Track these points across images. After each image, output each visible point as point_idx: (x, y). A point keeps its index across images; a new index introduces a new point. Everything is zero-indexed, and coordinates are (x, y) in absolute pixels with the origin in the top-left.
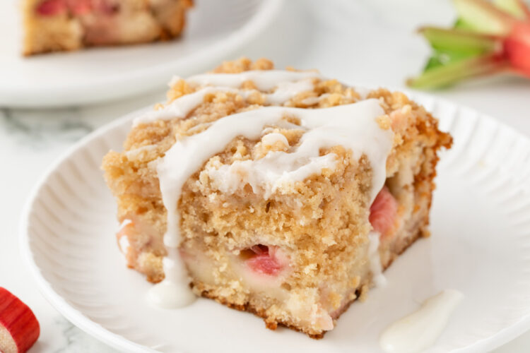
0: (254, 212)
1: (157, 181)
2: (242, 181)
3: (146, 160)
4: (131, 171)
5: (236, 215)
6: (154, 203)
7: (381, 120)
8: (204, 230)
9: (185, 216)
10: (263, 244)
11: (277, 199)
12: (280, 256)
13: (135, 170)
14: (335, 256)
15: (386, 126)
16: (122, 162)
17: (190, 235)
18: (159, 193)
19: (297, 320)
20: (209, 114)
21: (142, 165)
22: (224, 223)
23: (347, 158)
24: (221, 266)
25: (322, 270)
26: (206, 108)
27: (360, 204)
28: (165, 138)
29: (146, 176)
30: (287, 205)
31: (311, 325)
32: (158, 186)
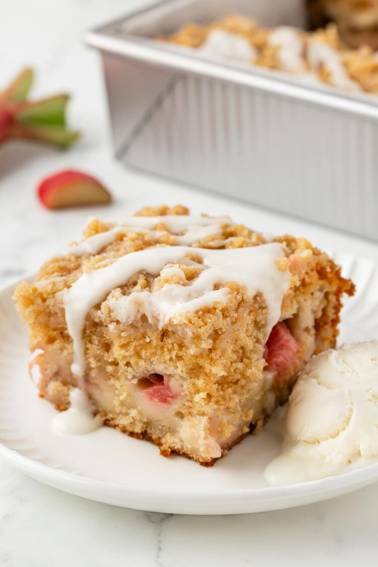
0: (150, 342)
1: (63, 310)
2: (139, 311)
3: (54, 290)
4: (39, 301)
5: (134, 344)
6: (62, 333)
7: (279, 262)
8: (106, 359)
9: (89, 346)
10: (158, 373)
11: (170, 329)
12: (173, 384)
13: (44, 300)
14: (227, 388)
15: (283, 268)
16: (31, 292)
17: (93, 364)
18: (65, 323)
19: (188, 447)
20: (118, 250)
21: (50, 296)
22: (123, 352)
23: (240, 294)
24: (121, 395)
25: (213, 400)
26: (116, 245)
27: (255, 340)
28: (74, 272)
29: (53, 306)
30: (179, 335)
31: (200, 453)
32: (63, 315)
